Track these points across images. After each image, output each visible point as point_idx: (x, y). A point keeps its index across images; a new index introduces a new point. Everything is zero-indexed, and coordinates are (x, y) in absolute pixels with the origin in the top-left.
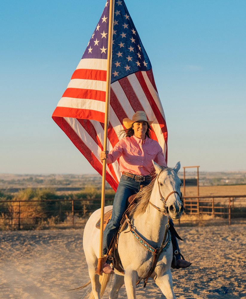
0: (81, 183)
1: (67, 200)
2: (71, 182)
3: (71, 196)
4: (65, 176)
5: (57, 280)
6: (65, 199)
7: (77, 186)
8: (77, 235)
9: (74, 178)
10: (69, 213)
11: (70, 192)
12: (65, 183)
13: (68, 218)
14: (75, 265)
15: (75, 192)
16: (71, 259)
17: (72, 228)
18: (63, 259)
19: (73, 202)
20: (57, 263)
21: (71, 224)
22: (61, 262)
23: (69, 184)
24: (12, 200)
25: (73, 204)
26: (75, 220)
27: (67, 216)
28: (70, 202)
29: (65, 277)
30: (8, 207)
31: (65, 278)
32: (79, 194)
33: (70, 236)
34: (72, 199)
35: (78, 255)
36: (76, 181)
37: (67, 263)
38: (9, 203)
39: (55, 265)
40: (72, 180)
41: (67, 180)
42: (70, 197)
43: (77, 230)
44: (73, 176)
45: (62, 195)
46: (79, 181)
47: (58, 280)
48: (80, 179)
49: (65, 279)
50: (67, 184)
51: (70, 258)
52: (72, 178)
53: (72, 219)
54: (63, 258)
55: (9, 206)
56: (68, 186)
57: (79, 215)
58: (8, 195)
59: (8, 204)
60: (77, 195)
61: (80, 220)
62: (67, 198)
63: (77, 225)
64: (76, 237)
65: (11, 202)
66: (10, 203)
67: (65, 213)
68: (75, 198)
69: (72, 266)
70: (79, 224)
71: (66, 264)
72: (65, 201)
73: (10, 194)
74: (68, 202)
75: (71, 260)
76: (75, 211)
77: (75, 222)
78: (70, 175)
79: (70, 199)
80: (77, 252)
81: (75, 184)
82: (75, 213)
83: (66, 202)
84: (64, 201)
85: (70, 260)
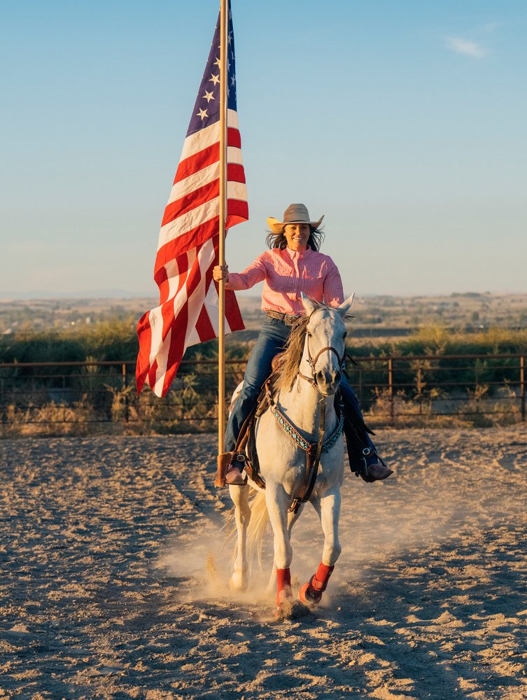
0: (408, 318)
1: (376, 360)
2: (386, 314)
3: (387, 348)
4: (369, 301)
5: (356, 551)
6: (372, 356)
7: (400, 324)
8: (402, 442)
9: (393, 304)
10: (380, 389)
11: (382, 340)
12: (369, 316)
13: (380, 402)
14: (399, 516)
15: (395, 340)
16: (388, 500)
17: (389, 427)
18: (369, 501)
19: (390, 362)
20: (354, 511)
21: (387, 416)
22: (364, 509)
23: (379, 321)
24: (242, 359)
25: (390, 368)
26: (395, 406)
27: (377, 398)
28: (385, 363)
29: (375, 543)
30: (233, 375)
31: (375, 546)
32: (405, 342)
33: (385, 447)
34: (389, 355)
35: (404, 490)
36: (396, 314)
37: (379, 510)
38: (235, 366)
39: (349, 514)
40: (387, 309)
41: (375, 311)
42: (383, 353)
43: (400, 432)
44: (389, 301)
45: (362, 347)
46: (405, 313)
47: (359, 550)
48: (407, 308)
49: (376, 549)
50: (374, 321)
51: (386, 498)
52: (385, 305)
53: (390, 403)
54: (368, 499)
55: (235, 374)
56: (378, 326)
57: (405, 396)
58: (233, 347)
59: (233, 368)
60: (400, 347)
61: (409, 408)
62: (377, 352)
63: (401, 418)
64: (400, 447)
65: (240, 362)
66: (238, 366)
67: (372, 391)
68: (396, 353)
69: (390, 517)
70: (407, 417)
71: (377, 514)
72: (371, 360)
73: (238, 345)
74: (378, 362)
75: (389, 502)
76: (396, 385)
77: (396, 412)
78: (381, 298)
79: (383, 355)
80: (404, 484)
81: (395, 320)
82: (395, 390)
83: (373, 362)
84: (369, 360)
85: (386, 504)
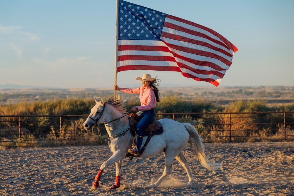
0: (291, 95)
1: (278, 113)
2: (281, 94)
3: (283, 108)
4: (275, 88)
5: (271, 192)
6: (276, 111)
7: (288, 98)
8: (289, 147)
9: (285, 89)
10: (280, 125)
11: (281, 104)
12: (275, 95)
13: (280, 130)
14: (289, 178)
15: (286, 104)
16: (284, 171)
17: (284, 141)
19: (284, 113)
20: (270, 176)
21: (283, 136)
22: (274, 175)
23: (279, 96)
24: (222, 112)
25: (284, 116)
26: (286, 132)
27: (279, 128)
28: (282, 114)
29: (279, 189)
30: (219, 119)
31: (279, 190)
32: (290, 105)
33: (282, 149)
34: (283, 111)
35: (291, 167)
36: (286, 93)
37: (280, 175)
38: (219, 115)
39: (268, 177)
40: (282, 91)
41: (277, 92)
42: (281, 110)
43: (289, 143)
44: (283, 88)
45: (273, 107)
46: (290, 93)
47: (272, 192)
48: (291, 91)
49: (280, 191)
50: (277, 97)
51: (283, 170)
52: (282, 90)
53: (284, 131)
54: (276, 170)
55: (219, 118)
56: (279, 98)
57: (291, 128)
58: (219, 107)
59: (218, 116)
60: (288, 107)
61: (292, 133)
62: (279, 110)
63: (289, 137)
64: (289, 149)
65: (221, 114)
66: (221, 115)
67: (277, 126)
68: (287, 110)
69: (285, 178)
70: (291, 136)
71: (280, 177)
72: (276, 113)
73: (220, 106)
74: (279, 114)
75: (285, 172)
76: (287, 123)
77: (286, 135)
78: (280, 87)
79: (281, 111)
80: (291, 165)
81: (286, 96)
82: (286, 125)
83: (277, 114)
84: (275, 113)
85: (283, 173)
